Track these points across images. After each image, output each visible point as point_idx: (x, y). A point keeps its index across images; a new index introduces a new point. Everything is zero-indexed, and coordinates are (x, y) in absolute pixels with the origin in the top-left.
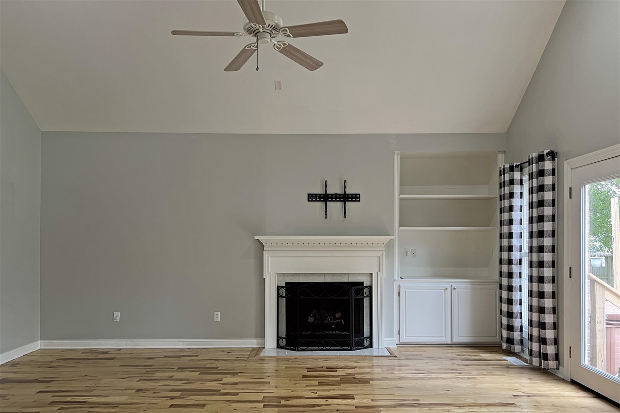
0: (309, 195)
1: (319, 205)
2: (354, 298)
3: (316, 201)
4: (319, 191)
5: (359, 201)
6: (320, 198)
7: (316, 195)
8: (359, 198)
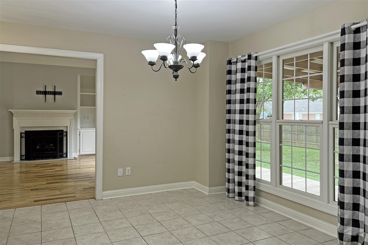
0: (37, 91)
1: (42, 96)
2: (58, 136)
3: (40, 94)
4: (42, 89)
5: (62, 95)
6: (42, 93)
7: (41, 91)
8: (62, 93)
